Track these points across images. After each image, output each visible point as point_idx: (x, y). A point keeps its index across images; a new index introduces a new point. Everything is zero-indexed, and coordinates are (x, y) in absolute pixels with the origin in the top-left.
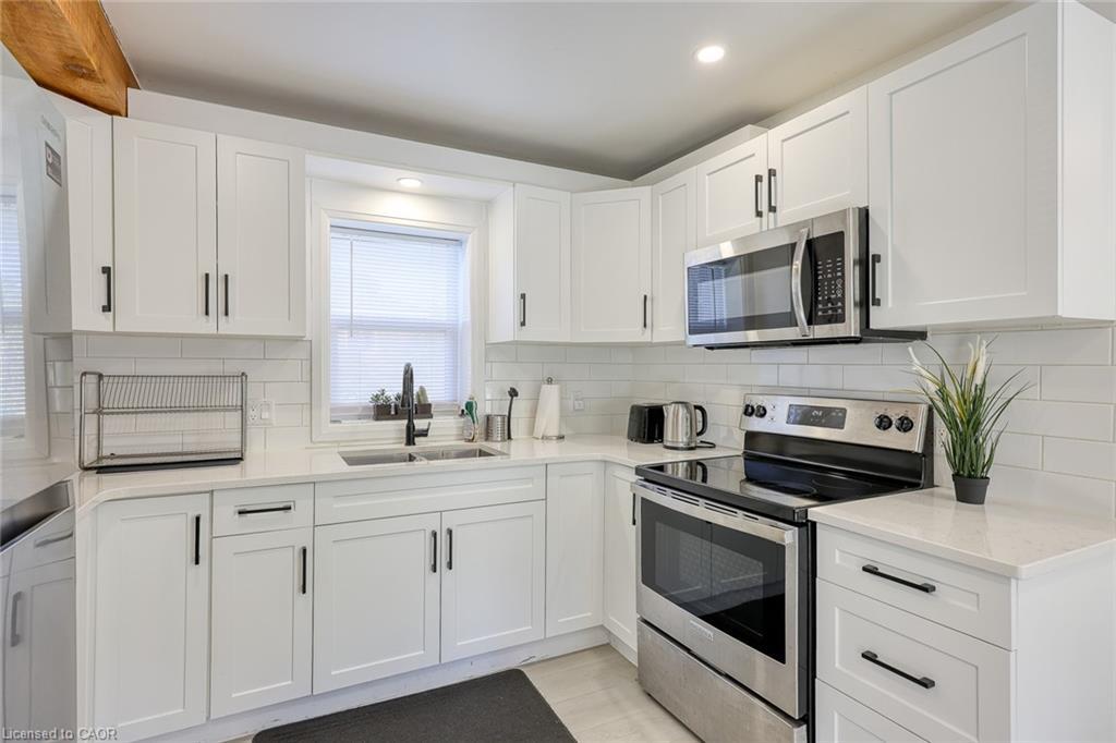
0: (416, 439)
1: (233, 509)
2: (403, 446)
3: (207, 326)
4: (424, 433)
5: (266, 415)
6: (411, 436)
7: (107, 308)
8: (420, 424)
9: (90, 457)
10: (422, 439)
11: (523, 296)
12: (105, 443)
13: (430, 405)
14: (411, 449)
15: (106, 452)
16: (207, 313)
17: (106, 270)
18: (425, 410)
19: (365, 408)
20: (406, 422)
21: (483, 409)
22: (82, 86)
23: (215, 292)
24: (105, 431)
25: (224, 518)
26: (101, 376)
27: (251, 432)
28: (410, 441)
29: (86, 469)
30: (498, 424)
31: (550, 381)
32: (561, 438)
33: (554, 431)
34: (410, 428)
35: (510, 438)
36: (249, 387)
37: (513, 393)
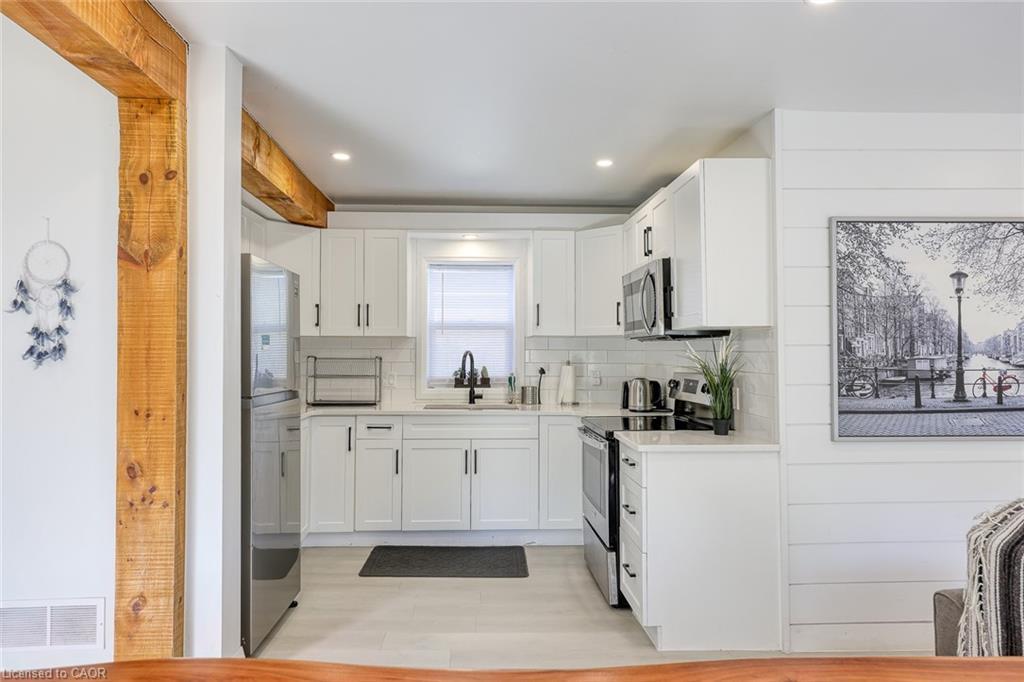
0: (476, 400)
1: (364, 426)
2: (468, 404)
3: (358, 332)
4: (480, 397)
5: (391, 382)
6: (473, 398)
7: (317, 325)
8: (478, 391)
9: (311, 400)
10: (480, 400)
11: (538, 306)
12: (317, 394)
13: (489, 379)
14: (472, 405)
15: (318, 399)
16: (359, 325)
17: (317, 306)
18: (486, 382)
19: (451, 380)
20: (469, 389)
21: (520, 383)
22: (308, 222)
23: (363, 314)
24: (318, 387)
25: (361, 430)
26: (316, 358)
27: (384, 391)
28: (472, 401)
29: (308, 404)
30: (529, 393)
31: (568, 363)
32: (575, 404)
33: (569, 399)
34: (472, 393)
35: (540, 403)
36: (383, 364)
37: (542, 371)
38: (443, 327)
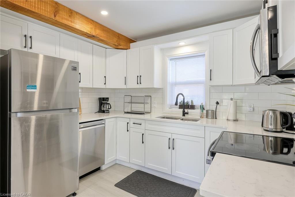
0: (185, 115)
1: (133, 122)
2: (182, 116)
4: (187, 113)
5: (154, 105)
6: (184, 114)
7: (125, 84)
8: (186, 111)
10: (187, 115)
11: (211, 70)
13: (194, 106)
14: (184, 117)
16: (137, 83)
20: (183, 110)
24: (132, 106)
26: (131, 96)
28: (184, 115)
30: (210, 113)
31: (231, 99)
32: (236, 120)
33: (231, 117)
34: (184, 111)
35: (216, 118)
36: (152, 98)
37: (217, 103)
38: (176, 84)
